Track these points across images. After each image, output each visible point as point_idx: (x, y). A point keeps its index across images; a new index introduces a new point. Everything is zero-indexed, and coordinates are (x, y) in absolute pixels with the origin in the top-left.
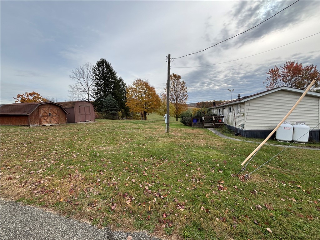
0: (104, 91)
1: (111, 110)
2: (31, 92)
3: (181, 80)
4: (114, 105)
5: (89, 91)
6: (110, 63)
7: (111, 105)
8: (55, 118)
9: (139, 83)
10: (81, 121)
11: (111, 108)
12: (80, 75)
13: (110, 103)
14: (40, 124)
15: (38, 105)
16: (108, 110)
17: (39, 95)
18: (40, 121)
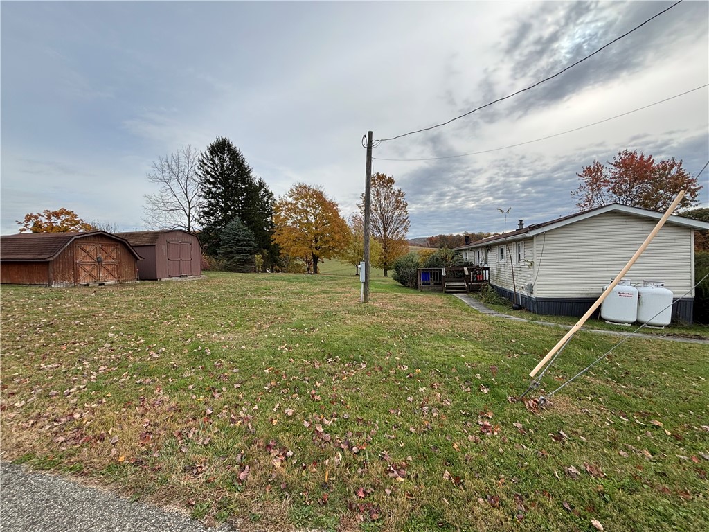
0: (224, 210)
1: (238, 253)
2: (57, 210)
3: (395, 188)
4: (245, 240)
5: (190, 209)
6: (237, 149)
7: (239, 241)
8: (110, 268)
9: (303, 192)
10: (169, 276)
11: (240, 246)
12: (171, 172)
13: (237, 235)
14: (76, 281)
15: (73, 239)
16: (231, 252)
17: (76, 216)
18: (76, 276)
